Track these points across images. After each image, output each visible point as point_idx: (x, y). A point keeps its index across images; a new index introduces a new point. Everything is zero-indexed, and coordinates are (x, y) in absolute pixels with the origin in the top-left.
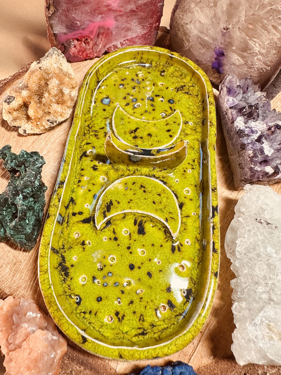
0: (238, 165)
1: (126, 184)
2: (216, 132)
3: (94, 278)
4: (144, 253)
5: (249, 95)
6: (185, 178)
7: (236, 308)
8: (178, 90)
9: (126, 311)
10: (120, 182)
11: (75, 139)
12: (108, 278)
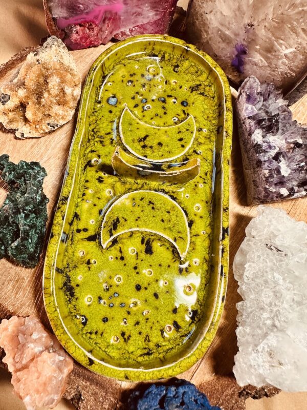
0: (253, 181)
1: (134, 199)
2: (231, 144)
3: (100, 298)
4: (151, 274)
5: (270, 102)
6: (196, 193)
7: (240, 332)
8: (193, 89)
9: (132, 332)
10: (127, 197)
11: (79, 148)
12: (115, 298)
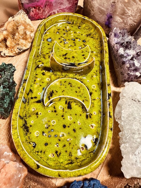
0: (121, 73)
1: (61, 82)
2: (108, 56)
3: (43, 133)
4: (71, 119)
5: (125, 37)
6: (93, 80)
7: (123, 147)
8: (87, 36)
9: (61, 150)
10: (57, 81)
11: (33, 58)
12: (51, 132)
